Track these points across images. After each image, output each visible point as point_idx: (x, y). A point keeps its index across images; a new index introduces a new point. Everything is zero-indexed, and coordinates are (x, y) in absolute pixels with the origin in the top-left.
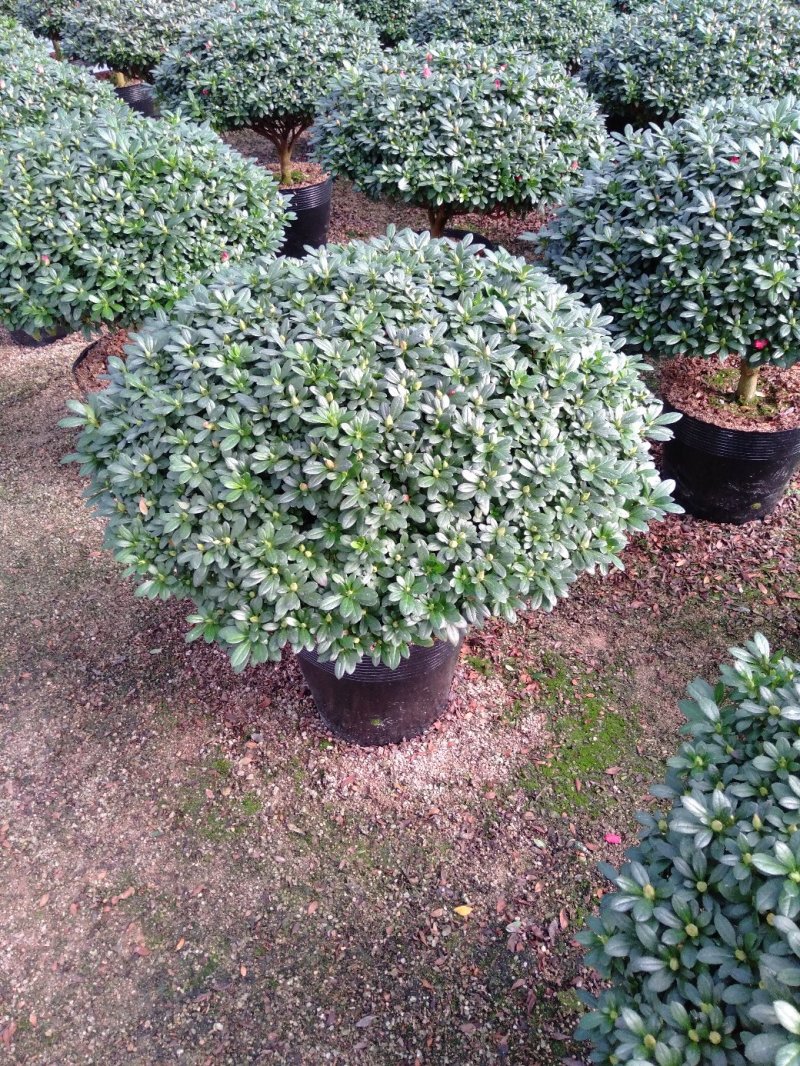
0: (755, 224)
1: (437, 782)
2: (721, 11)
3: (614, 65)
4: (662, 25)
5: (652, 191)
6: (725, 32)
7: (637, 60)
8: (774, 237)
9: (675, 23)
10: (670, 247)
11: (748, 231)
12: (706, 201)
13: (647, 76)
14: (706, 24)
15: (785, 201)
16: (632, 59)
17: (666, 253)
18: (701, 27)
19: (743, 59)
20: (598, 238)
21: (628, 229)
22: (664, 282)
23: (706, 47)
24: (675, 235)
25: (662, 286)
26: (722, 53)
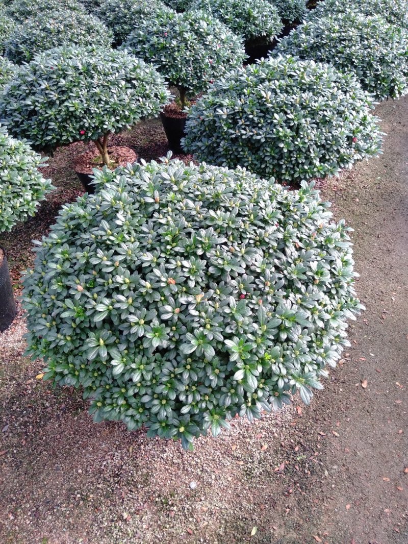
0: (64, 89)
1: (19, 341)
2: (56, 19)
3: (17, 45)
4: (33, 27)
5: (27, 86)
6: (59, 27)
7: (26, 43)
8: (72, 92)
9: (38, 26)
10: (37, 104)
11: (63, 92)
12: (45, 84)
13: (32, 49)
14: (51, 24)
15: (71, 79)
16: (24, 42)
17: (36, 106)
18: (48, 26)
19: (70, 37)
20: (12, 108)
21: (22, 101)
22: (40, 118)
23: (53, 34)
24: (37, 99)
25: (40, 120)
26: (60, 35)
